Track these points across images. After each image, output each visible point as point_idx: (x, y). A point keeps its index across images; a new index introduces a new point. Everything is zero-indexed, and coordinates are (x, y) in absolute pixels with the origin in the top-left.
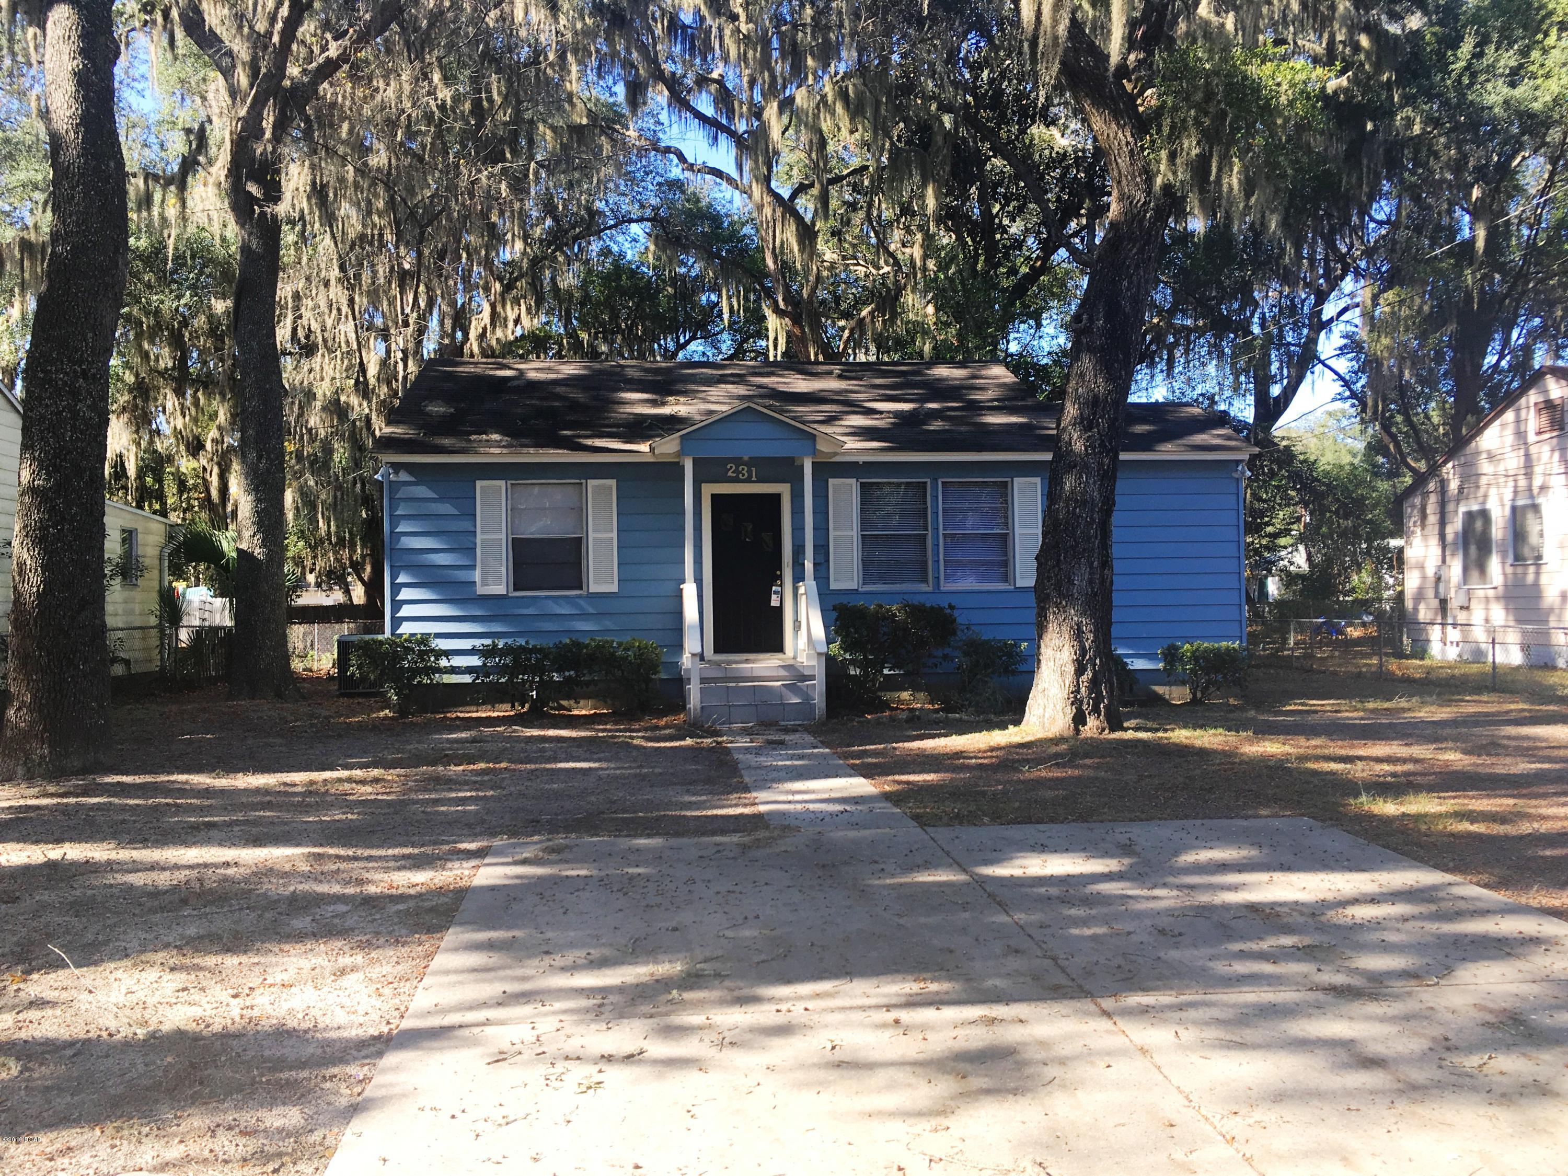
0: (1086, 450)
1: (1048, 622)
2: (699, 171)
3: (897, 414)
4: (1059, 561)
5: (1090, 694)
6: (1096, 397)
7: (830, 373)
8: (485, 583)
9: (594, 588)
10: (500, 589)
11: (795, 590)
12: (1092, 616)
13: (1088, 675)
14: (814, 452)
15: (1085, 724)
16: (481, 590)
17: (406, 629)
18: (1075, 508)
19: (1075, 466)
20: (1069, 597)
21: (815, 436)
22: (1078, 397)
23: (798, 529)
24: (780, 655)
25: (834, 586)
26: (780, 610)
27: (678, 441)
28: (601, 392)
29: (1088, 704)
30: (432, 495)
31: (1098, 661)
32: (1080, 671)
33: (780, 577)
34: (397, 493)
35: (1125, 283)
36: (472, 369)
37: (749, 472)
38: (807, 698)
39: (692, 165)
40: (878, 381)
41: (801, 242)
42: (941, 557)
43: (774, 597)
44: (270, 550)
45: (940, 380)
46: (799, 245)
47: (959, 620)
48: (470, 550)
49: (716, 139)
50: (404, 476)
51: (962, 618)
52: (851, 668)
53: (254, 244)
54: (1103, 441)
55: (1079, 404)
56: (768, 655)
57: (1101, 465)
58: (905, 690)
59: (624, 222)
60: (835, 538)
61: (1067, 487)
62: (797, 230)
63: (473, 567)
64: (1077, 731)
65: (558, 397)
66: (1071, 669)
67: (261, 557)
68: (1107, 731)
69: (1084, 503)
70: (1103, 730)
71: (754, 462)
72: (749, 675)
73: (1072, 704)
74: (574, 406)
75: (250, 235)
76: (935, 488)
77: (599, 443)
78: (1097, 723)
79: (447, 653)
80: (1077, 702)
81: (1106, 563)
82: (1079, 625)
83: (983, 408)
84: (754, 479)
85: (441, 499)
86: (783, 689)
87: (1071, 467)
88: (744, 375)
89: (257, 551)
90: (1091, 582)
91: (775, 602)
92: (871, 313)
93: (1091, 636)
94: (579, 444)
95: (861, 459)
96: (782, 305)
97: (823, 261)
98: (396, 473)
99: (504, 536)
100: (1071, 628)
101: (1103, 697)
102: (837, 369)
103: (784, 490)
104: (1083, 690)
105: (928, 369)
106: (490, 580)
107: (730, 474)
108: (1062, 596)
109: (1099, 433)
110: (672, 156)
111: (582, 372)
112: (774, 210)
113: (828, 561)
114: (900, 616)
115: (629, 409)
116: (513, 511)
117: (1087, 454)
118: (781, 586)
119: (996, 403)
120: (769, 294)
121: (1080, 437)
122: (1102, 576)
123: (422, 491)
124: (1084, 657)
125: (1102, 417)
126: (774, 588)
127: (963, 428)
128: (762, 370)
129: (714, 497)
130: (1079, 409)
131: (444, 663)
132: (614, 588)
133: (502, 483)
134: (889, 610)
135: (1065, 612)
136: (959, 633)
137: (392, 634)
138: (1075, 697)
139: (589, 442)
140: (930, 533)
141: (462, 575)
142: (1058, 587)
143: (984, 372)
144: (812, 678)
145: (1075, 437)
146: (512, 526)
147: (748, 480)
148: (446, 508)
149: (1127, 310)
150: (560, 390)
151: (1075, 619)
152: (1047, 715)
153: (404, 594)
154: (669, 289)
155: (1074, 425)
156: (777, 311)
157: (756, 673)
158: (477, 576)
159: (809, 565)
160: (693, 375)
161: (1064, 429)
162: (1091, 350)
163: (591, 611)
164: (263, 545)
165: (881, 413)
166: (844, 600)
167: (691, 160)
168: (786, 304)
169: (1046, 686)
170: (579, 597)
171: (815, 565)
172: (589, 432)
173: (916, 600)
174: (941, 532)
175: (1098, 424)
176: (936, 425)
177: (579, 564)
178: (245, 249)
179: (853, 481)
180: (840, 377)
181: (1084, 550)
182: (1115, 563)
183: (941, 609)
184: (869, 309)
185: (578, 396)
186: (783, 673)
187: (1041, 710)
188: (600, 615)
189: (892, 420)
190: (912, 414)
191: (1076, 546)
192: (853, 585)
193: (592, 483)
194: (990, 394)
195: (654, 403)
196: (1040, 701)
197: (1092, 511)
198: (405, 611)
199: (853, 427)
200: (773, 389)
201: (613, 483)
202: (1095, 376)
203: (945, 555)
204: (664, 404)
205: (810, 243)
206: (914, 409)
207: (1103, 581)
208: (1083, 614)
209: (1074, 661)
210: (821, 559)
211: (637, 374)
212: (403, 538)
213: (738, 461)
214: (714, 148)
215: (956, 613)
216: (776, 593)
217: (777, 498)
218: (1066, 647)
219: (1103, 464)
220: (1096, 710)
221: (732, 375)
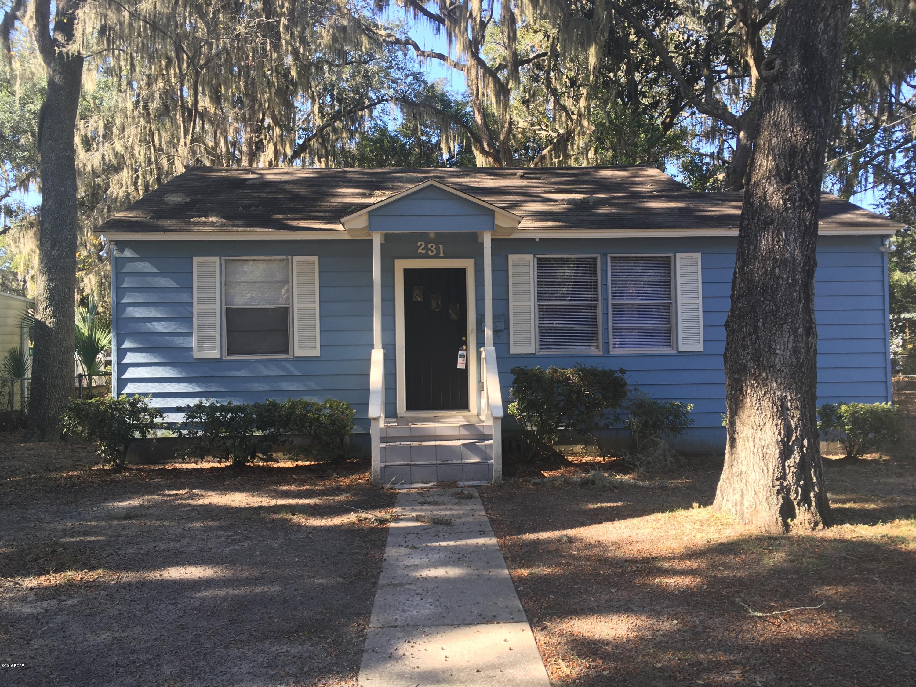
0: (785, 203)
1: (744, 396)
2: (428, 56)
3: (569, 202)
4: (756, 328)
5: (798, 480)
6: (793, 147)
7: (514, 175)
8: (201, 348)
9: (299, 353)
10: (215, 354)
11: (479, 354)
12: (798, 390)
13: (795, 458)
14: (493, 227)
15: (793, 517)
16: (197, 354)
17: (130, 388)
18: (774, 268)
19: (772, 222)
20: (770, 368)
21: (493, 211)
22: (771, 149)
23: (480, 300)
24: (465, 413)
25: (513, 350)
26: (465, 372)
27: (366, 217)
28: (323, 189)
29: (797, 492)
30: (155, 270)
31: (805, 442)
32: (785, 454)
33: (466, 343)
34: (123, 268)
35: (821, 26)
36: (223, 174)
37: (438, 249)
38: (486, 457)
39: (423, 52)
40: (553, 180)
41: (497, 95)
42: (610, 325)
43: (460, 360)
44: (59, 320)
45: (605, 178)
46: (496, 98)
47: (629, 382)
48: (188, 319)
49: (438, 29)
50: (128, 253)
51: (630, 379)
52: (528, 424)
53: (57, 78)
54: (803, 194)
55: (774, 155)
56: (454, 413)
57: (802, 221)
58: (578, 443)
59: (383, 100)
60: (515, 308)
61: (763, 245)
62: (495, 86)
63: (190, 334)
64: (787, 526)
65: (285, 191)
66: (774, 451)
67: (51, 326)
68: (820, 526)
69: (784, 263)
70: (816, 524)
71: (440, 238)
72: (433, 434)
73: (778, 493)
74: (296, 197)
75: (54, 71)
76: (604, 263)
77: (303, 224)
78: (808, 516)
79: (160, 412)
80: (784, 491)
81: (810, 330)
82: (783, 400)
83: (644, 197)
84: (442, 255)
85: (163, 274)
86: (464, 449)
87: (766, 224)
88: (444, 177)
89: (49, 320)
90: (795, 351)
91: (461, 365)
92: (550, 152)
93: (797, 414)
94: (286, 224)
95: (538, 236)
96: (486, 148)
97: (518, 128)
98: (121, 250)
99: (217, 307)
100: (774, 404)
101: (813, 485)
102: (520, 173)
103: (468, 264)
104: (790, 476)
105: (595, 171)
106: (206, 345)
107: (420, 250)
108: (760, 366)
109: (799, 185)
110: (410, 47)
111: (311, 175)
112: (477, 72)
113: (508, 328)
114: (575, 379)
115: (340, 200)
116: (226, 284)
117: (786, 209)
118: (466, 350)
119: (656, 193)
120: (478, 141)
121: (776, 191)
122: (807, 344)
123: (146, 267)
124: (789, 438)
125: (801, 168)
126: (460, 353)
127: (630, 212)
128: (458, 174)
129: (407, 272)
130: (775, 160)
131: (158, 420)
132: (316, 353)
133: (216, 259)
134: (562, 375)
135: (765, 385)
136: (628, 393)
137: (119, 394)
138: (781, 484)
139: (295, 223)
140: (600, 303)
141: (180, 341)
142: (757, 357)
143: (642, 173)
144: (489, 437)
145: (771, 190)
146: (226, 297)
147: (437, 257)
148: (166, 282)
149: (824, 54)
150: (288, 187)
151: (779, 393)
152: (746, 504)
153: (129, 358)
154: (417, 150)
155: (769, 178)
156: (483, 151)
157: (438, 433)
158: (194, 344)
159: (488, 332)
160: (401, 177)
161: (757, 184)
162: (784, 97)
163: (296, 373)
164: (53, 316)
165: (556, 201)
166: (522, 364)
167: (422, 49)
168: (489, 148)
169: (744, 469)
170: (286, 360)
171: (495, 332)
172: (298, 216)
173: (588, 364)
174: (610, 302)
175: (797, 177)
176: (605, 210)
177: (287, 331)
178: (51, 82)
179: (530, 257)
180: (522, 177)
181: (786, 315)
182: (818, 329)
183: (613, 373)
184: (548, 149)
185: (303, 191)
186: (464, 432)
187: (738, 496)
188: (305, 376)
189: (566, 206)
190: (583, 202)
191: (777, 311)
192: (531, 350)
193: (296, 259)
194: (649, 187)
195: (363, 195)
196: (736, 485)
197: (794, 270)
198: (130, 373)
199: (531, 211)
200: (467, 186)
201: (315, 259)
202: (792, 125)
203: (614, 323)
204: (370, 196)
205: (505, 97)
206: (584, 198)
207: (808, 349)
208: (787, 387)
209: (778, 442)
210: (501, 326)
211: (355, 176)
212: (128, 308)
213: (424, 237)
214: (438, 36)
215: (626, 376)
216: (462, 356)
217: (462, 272)
218: (769, 425)
219: (804, 220)
220: (806, 499)
221: (434, 177)
